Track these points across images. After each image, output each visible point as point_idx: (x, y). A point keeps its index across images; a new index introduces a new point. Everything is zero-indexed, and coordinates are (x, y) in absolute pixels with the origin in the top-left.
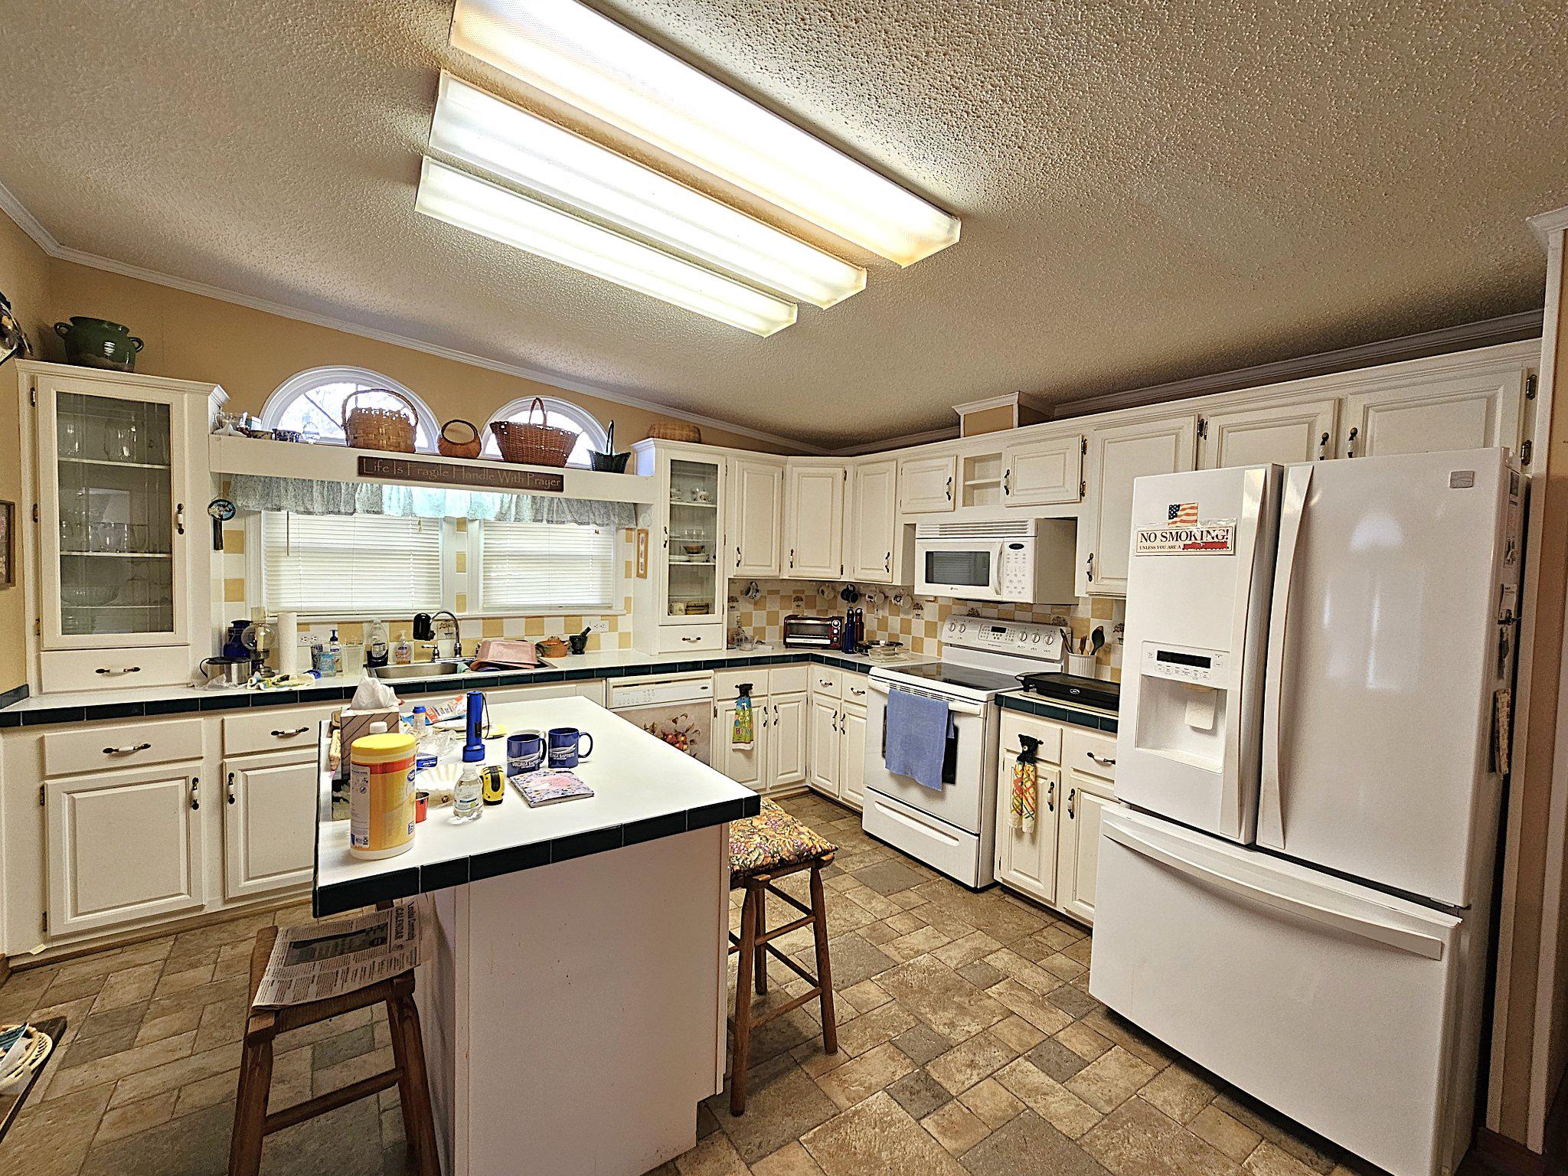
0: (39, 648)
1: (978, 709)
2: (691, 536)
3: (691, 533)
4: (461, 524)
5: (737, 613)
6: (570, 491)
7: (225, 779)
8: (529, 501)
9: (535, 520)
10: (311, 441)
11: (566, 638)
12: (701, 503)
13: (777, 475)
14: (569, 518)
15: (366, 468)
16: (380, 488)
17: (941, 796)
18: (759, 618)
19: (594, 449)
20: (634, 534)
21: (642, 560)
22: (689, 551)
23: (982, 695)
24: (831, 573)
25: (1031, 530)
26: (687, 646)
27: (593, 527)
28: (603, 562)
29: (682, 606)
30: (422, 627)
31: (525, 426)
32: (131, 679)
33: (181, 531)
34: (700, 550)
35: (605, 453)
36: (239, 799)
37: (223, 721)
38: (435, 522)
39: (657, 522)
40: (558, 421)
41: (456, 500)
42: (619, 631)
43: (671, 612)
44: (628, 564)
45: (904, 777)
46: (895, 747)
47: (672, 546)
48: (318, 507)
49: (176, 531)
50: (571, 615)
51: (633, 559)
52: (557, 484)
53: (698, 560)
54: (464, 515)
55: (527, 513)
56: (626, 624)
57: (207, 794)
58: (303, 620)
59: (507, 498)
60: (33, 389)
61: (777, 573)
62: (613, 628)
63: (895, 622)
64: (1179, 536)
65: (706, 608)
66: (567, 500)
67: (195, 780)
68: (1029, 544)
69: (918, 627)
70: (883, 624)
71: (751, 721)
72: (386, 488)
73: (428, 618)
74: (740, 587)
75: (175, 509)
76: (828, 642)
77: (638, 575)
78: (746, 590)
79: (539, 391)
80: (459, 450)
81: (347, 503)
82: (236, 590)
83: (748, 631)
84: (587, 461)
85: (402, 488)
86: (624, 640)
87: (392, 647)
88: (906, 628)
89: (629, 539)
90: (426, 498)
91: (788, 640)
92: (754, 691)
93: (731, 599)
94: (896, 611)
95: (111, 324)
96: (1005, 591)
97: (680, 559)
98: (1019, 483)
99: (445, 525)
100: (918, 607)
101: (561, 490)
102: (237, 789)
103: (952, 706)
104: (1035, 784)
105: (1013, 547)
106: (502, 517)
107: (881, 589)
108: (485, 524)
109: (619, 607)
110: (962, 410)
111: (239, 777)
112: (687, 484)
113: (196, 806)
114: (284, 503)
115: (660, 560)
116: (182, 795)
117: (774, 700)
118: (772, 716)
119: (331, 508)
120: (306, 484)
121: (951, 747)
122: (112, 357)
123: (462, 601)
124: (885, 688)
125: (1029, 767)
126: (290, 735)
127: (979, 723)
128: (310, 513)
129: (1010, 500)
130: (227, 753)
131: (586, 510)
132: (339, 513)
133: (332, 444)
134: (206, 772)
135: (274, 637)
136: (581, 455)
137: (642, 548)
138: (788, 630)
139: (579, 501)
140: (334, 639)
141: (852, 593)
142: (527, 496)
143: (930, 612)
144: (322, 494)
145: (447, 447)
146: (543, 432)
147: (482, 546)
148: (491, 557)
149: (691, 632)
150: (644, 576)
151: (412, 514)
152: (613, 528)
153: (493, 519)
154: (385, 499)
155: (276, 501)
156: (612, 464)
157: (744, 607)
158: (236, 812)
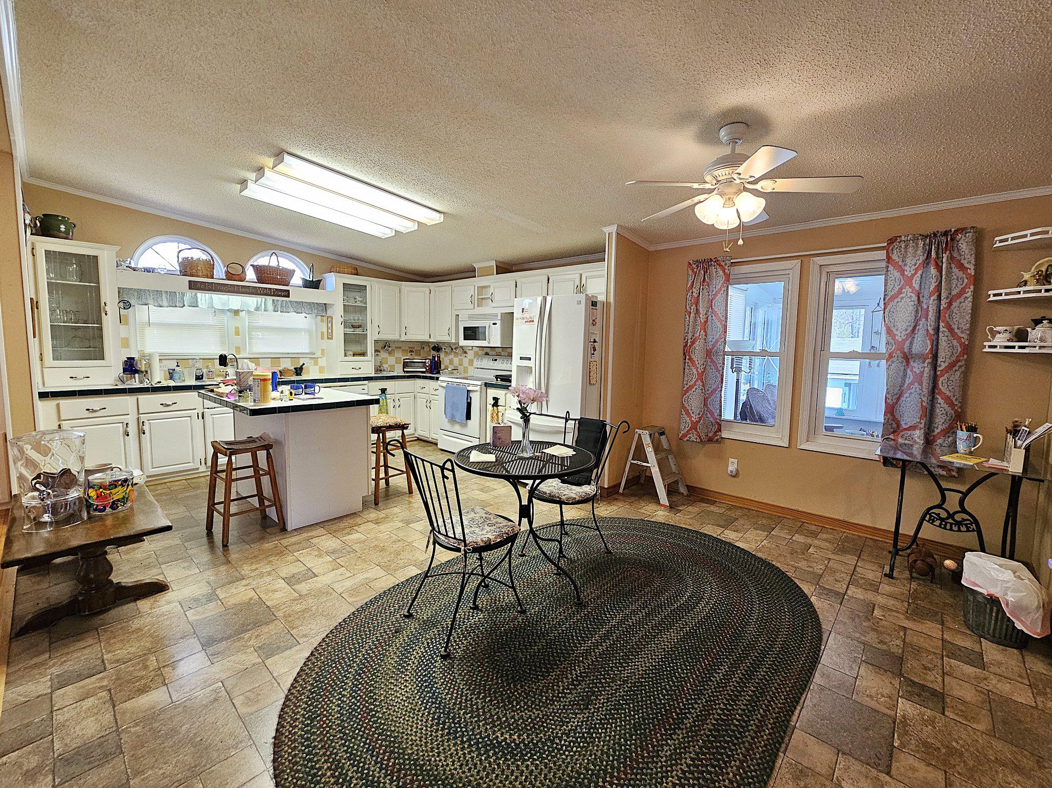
0: (42, 366)
1: (478, 388)
2: (354, 320)
3: (354, 318)
4: (236, 312)
5: (379, 358)
6: (292, 298)
7: (140, 425)
8: (271, 301)
9: (275, 311)
10: (162, 272)
11: (292, 368)
12: (358, 304)
13: (397, 291)
14: (292, 309)
15: (193, 286)
16: (196, 295)
17: (466, 425)
18: (391, 360)
19: (303, 277)
20: (325, 318)
21: (330, 331)
22: (353, 327)
23: (479, 383)
24: (425, 338)
25: (499, 317)
26: (354, 371)
27: (304, 315)
28: (309, 332)
29: (352, 353)
30: (223, 360)
31: (267, 266)
32: (86, 381)
33: (106, 314)
34: (359, 326)
35: (308, 279)
36: (147, 432)
37: (137, 399)
38: (223, 311)
39: (337, 312)
40: (285, 263)
41: (235, 301)
42: (320, 365)
43: (345, 356)
44: (322, 333)
45: (452, 420)
46: (449, 410)
47: (345, 324)
48: (165, 303)
49: (103, 314)
50: (294, 357)
51: (325, 330)
52: (287, 294)
53: (358, 331)
54: (238, 308)
55: (270, 306)
56: (322, 362)
57: (132, 430)
58: (161, 357)
59: (259, 300)
60: (33, 249)
61: (398, 338)
62: (316, 364)
63: (456, 361)
64: (523, 318)
65: (363, 354)
66: (291, 302)
67: (127, 424)
68: (498, 322)
69: (466, 362)
70: (451, 362)
71: (387, 405)
72: (199, 295)
73: (226, 356)
74: (381, 345)
75: (103, 304)
76: (424, 370)
77: (328, 338)
78: (384, 346)
79: (275, 248)
80: (236, 277)
81: (180, 302)
82: (126, 343)
83: (385, 366)
84: (300, 283)
85: (207, 295)
86: (322, 370)
87: (205, 371)
88: (461, 364)
89: (322, 321)
90: (219, 299)
91: (405, 370)
92: (388, 392)
93: (376, 351)
94: (456, 354)
95: (63, 217)
96: (491, 342)
97: (350, 331)
98: (497, 297)
99: (228, 313)
100: (466, 353)
101: (288, 296)
102: (146, 428)
103: (469, 388)
104: (497, 414)
105: (494, 324)
106: (257, 309)
107: (449, 345)
108: (249, 312)
109: (318, 354)
110: (476, 266)
111: (146, 423)
112: (352, 294)
113: (128, 435)
114: (149, 302)
115: (339, 331)
116: (121, 431)
117: (398, 396)
118: (397, 403)
119: (171, 304)
120: (159, 293)
121: (469, 405)
122: (64, 232)
123: (238, 349)
124: (444, 384)
125: (495, 408)
126: (169, 405)
127: (478, 393)
128: (161, 307)
129: (494, 305)
130: (141, 412)
131: (300, 307)
132: (176, 306)
133: (170, 273)
134: (131, 420)
135: (149, 365)
136: (297, 280)
137: (330, 325)
138: (405, 365)
139: (296, 302)
140: (178, 366)
141: (437, 348)
142: (270, 299)
143: (470, 354)
144: (166, 297)
145: (229, 276)
146: (277, 270)
147: (247, 323)
148: (251, 329)
149: (357, 365)
150: (332, 338)
151: (213, 307)
152: (314, 315)
153: (253, 310)
154: (199, 300)
155: (144, 301)
156: (314, 285)
157: (383, 355)
158: (146, 438)
